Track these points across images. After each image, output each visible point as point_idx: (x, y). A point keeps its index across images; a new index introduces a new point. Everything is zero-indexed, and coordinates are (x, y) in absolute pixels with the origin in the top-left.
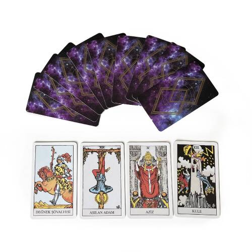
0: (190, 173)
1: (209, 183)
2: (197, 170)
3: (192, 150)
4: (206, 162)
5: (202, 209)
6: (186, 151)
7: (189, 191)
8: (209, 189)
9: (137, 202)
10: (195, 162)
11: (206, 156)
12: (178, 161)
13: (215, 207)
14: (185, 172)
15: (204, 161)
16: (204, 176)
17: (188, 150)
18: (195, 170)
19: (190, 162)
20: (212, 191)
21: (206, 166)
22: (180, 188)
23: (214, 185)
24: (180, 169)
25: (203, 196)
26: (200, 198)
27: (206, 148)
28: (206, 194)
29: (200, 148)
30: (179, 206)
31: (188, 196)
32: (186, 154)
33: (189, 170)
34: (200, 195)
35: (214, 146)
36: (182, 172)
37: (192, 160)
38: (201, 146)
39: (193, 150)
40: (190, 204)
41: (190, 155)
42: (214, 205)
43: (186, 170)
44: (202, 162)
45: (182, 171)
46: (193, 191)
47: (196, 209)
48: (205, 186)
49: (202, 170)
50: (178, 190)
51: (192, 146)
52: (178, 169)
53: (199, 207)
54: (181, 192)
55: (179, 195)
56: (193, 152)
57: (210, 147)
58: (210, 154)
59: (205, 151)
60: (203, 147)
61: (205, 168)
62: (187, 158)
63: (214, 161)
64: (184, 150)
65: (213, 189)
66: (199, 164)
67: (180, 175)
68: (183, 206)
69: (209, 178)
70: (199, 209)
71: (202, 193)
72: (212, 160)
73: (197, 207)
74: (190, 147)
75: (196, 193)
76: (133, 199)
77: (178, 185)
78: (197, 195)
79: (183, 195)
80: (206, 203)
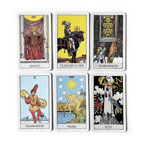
0: (104, 98)
1: (118, 105)
2: (109, 96)
3: (105, 80)
4: (116, 89)
5: (113, 125)
6: (101, 81)
7: (103, 112)
8: (118, 110)
10: (107, 90)
11: (116, 85)
12: (95, 89)
13: (123, 124)
14: (100, 97)
15: (115, 88)
16: (114, 100)
17: (102, 80)
18: (108, 96)
19: (104, 89)
20: (120, 111)
21: (116, 92)
22: (96, 110)
23: (122, 107)
24: (96, 95)
25: (114, 115)
26: (111, 117)
27: (116, 78)
28: (116, 114)
30: (95, 123)
31: (101, 115)
32: (101, 83)
33: (103, 96)
34: (111, 114)
35: (122, 77)
37: (105, 88)
38: (113, 77)
40: (103, 121)
41: (103, 84)
42: (121, 122)
43: (101, 96)
44: (113, 89)
45: (97, 97)
46: (105, 112)
47: (108, 125)
48: (115, 107)
49: (113, 95)
50: (95, 112)
51: (105, 77)
52: (94, 95)
53: (110, 123)
55: (95, 115)
56: (106, 82)
57: (119, 77)
58: (119, 82)
59: (115, 81)
60: (114, 77)
61: (115, 94)
62: (101, 87)
63: (122, 88)
64: (99, 80)
65: (121, 110)
66: (111, 91)
67: (96, 100)
68: (98, 123)
69: (118, 101)
70: (110, 125)
71: (113, 113)
72: (120, 87)
73: (108, 123)
75: (108, 113)
77: (94, 108)
78: (108, 115)
79: (98, 115)
80: (115, 120)
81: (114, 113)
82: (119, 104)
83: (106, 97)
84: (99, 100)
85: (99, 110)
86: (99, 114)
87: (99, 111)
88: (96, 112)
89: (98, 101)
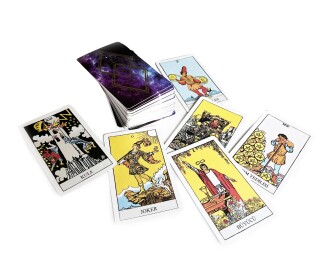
1: (83, 141)
2: (63, 137)
4: (68, 126)
5: (92, 168)
6: (39, 128)
7: (65, 161)
8: (87, 146)
10: (55, 132)
11: (64, 121)
12: (34, 141)
13: (106, 157)
15: (66, 125)
16: (73, 138)
17: (40, 126)
18: (60, 138)
19: (49, 134)
20: (92, 145)
23: (91, 139)
24: (40, 147)
25: (85, 156)
27: (61, 115)
28: (88, 152)
30: (60, 183)
31: (65, 166)
32: (40, 130)
33: (53, 142)
34: (81, 157)
35: (68, 109)
37: (51, 132)
38: (54, 115)
39: (47, 123)
40: (72, 173)
41: (45, 129)
42: (103, 157)
43: (50, 144)
44: (64, 128)
45: (44, 148)
46: (69, 158)
47: (84, 173)
48: (80, 146)
49: (68, 134)
51: (43, 120)
52: (38, 148)
53: (87, 168)
55: (53, 173)
57: (64, 112)
58: (67, 117)
59: (61, 117)
60: (57, 115)
62: (43, 133)
63: (77, 120)
64: (36, 128)
65: (92, 143)
66: (61, 131)
67: (44, 153)
68: (66, 179)
69: (80, 137)
70: (88, 171)
71: (82, 153)
72: (73, 120)
73: (83, 170)
75: (74, 158)
77: (47, 163)
78: (76, 160)
79: (59, 169)
80: (92, 160)
83: (58, 140)
86: (61, 167)
88: (53, 167)
89: (47, 151)
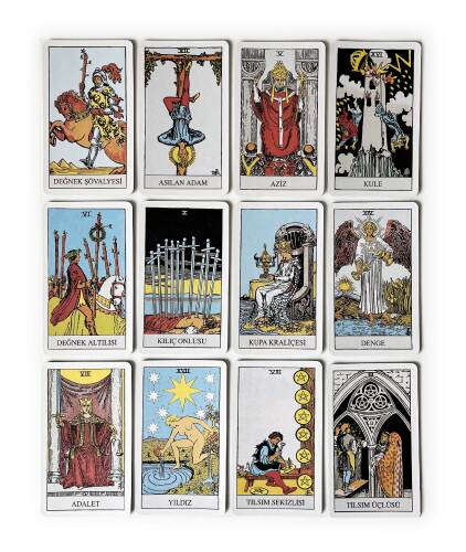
0: (362, 109)
1: (399, 127)
2: (377, 102)
3: (368, 60)
4: (394, 85)
5: (385, 180)
6: (355, 63)
8: (398, 140)
9: (253, 163)
10: (372, 86)
12: (339, 84)
13: (410, 176)
14: (352, 106)
15: (392, 82)
17: (358, 60)
18: (373, 102)
19: (363, 85)
20: (405, 143)
21: (395, 93)
23: (409, 131)
24: (342, 100)
25: (387, 154)
26: (380, 157)
27: (397, 56)
28: (393, 150)
29: (385, 55)
30: (337, 175)
31: (355, 154)
32: (356, 69)
33: (361, 102)
34: (381, 152)
35: (413, 51)
36: (346, 106)
37: (367, 81)
38: (388, 51)
39: (370, 60)
40: (358, 169)
41: (362, 71)
42: (407, 171)
43: (355, 103)
44: (388, 85)
45: (346, 104)
46: (366, 145)
47: (371, 179)
48: (390, 133)
49: (387, 101)
50: (337, 143)
51: (368, 51)
52: (338, 100)
53: (378, 175)
54: (343, 147)
55: (337, 153)
56: (369, 65)
57: (404, 53)
58: (404, 66)
59: (394, 62)
60: (391, 53)
61: (393, 97)
62: (357, 77)
63: (411, 82)
64: (352, 60)
65: (408, 139)
66: (381, 89)
67: (341, 113)
68: (345, 174)
69: (399, 117)
70: (377, 180)
71: (386, 147)
72: (407, 79)
73: (373, 175)
74: (363, 54)
75: (372, 149)
76: (246, 158)
77: (337, 133)
78: (373, 152)
79: (346, 152)
80: (391, 166)
81: (390, 148)
82: (402, 124)
83: (369, 104)
84: (350, 113)
85: (349, 140)
87: (349, 142)
88: (341, 145)
89: (347, 114)
